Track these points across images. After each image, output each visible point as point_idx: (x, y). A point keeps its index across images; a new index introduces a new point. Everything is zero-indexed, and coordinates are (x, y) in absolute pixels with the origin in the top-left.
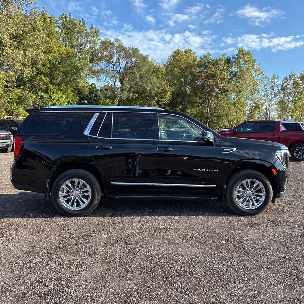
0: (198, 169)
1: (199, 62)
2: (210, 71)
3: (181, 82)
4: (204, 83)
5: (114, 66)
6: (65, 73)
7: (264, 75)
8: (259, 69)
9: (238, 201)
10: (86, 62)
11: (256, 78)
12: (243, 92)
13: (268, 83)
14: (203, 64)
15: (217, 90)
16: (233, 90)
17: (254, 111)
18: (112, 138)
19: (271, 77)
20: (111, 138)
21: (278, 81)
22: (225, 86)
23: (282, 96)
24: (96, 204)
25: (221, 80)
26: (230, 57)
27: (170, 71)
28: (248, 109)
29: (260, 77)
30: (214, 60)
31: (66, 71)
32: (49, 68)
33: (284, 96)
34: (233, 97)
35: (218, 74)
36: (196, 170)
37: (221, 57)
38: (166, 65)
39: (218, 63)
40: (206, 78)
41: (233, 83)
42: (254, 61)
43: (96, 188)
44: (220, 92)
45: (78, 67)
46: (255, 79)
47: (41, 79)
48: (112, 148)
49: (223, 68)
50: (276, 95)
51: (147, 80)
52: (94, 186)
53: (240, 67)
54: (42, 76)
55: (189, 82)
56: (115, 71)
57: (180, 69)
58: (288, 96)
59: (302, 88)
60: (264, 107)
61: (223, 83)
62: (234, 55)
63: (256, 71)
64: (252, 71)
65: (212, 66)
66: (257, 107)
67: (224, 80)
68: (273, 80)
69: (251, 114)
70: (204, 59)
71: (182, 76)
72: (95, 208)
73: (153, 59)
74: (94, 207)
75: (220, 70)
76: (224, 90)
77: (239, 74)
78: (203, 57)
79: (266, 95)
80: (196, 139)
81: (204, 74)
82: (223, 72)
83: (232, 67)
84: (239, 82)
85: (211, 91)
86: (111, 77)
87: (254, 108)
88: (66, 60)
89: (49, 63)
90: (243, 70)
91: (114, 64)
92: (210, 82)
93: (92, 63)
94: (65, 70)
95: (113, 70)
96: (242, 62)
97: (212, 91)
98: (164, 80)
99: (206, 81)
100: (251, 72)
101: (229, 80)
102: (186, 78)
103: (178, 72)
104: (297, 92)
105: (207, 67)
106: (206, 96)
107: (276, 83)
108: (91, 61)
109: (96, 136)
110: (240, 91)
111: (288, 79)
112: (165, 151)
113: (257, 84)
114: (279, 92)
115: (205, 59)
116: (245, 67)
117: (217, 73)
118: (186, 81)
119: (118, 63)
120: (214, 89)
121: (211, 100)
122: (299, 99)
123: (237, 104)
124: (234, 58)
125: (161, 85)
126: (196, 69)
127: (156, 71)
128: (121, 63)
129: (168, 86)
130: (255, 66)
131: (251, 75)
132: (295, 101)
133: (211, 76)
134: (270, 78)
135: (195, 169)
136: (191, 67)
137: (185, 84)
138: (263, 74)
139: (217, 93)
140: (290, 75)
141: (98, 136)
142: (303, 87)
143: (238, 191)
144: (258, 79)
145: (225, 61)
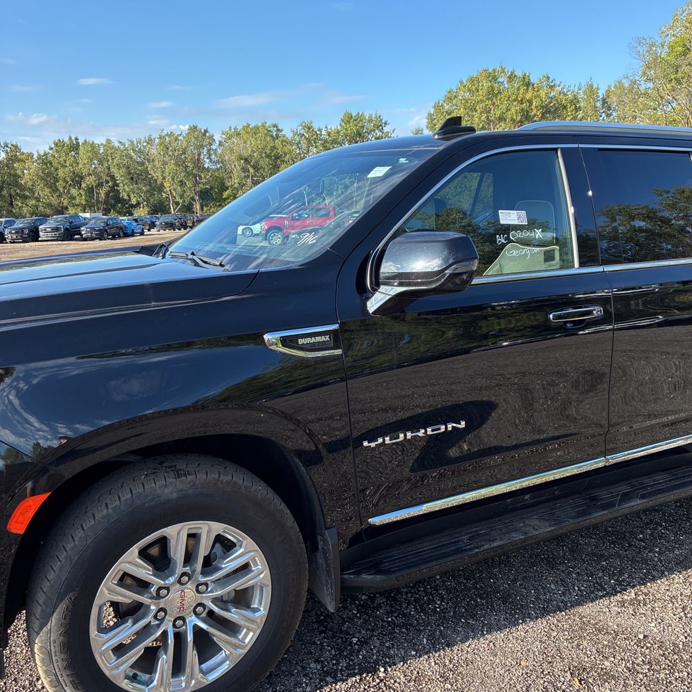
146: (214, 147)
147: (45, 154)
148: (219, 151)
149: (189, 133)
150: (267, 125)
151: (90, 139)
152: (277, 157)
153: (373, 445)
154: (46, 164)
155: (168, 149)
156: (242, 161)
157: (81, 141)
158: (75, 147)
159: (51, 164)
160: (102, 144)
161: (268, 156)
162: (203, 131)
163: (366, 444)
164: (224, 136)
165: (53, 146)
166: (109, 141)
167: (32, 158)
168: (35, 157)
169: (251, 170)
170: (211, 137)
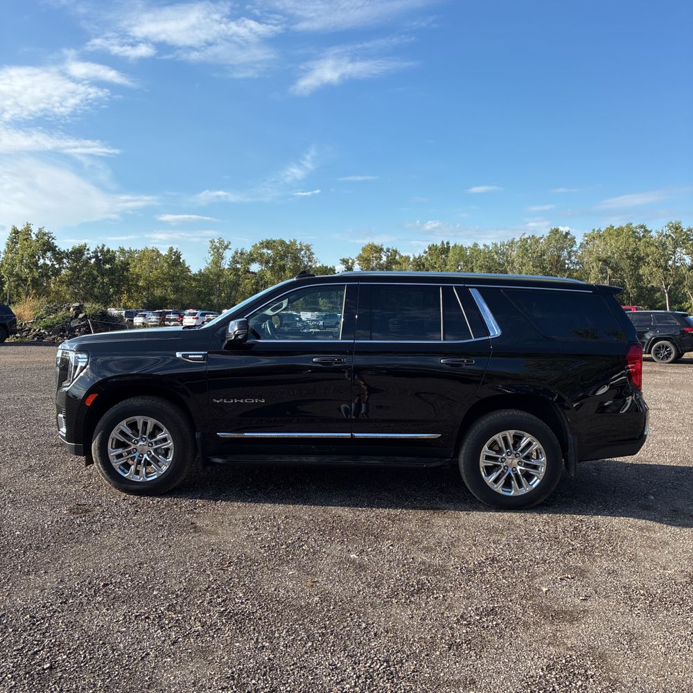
146: (574, 249)
147: (420, 257)
148: (580, 253)
149: (550, 236)
150: (634, 226)
151: (459, 243)
152: (640, 259)
153: (218, 401)
154: (419, 266)
155: (527, 251)
156: (601, 263)
157: (451, 245)
158: (445, 250)
159: (424, 266)
160: (469, 248)
161: (629, 258)
162: (564, 233)
163: (215, 400)
164: (586, 238)
165: (427, 250)
166: (476, 245)
167: (409, 261)
168: (411, 260)
169: (610, 272)
170: (573, 240)
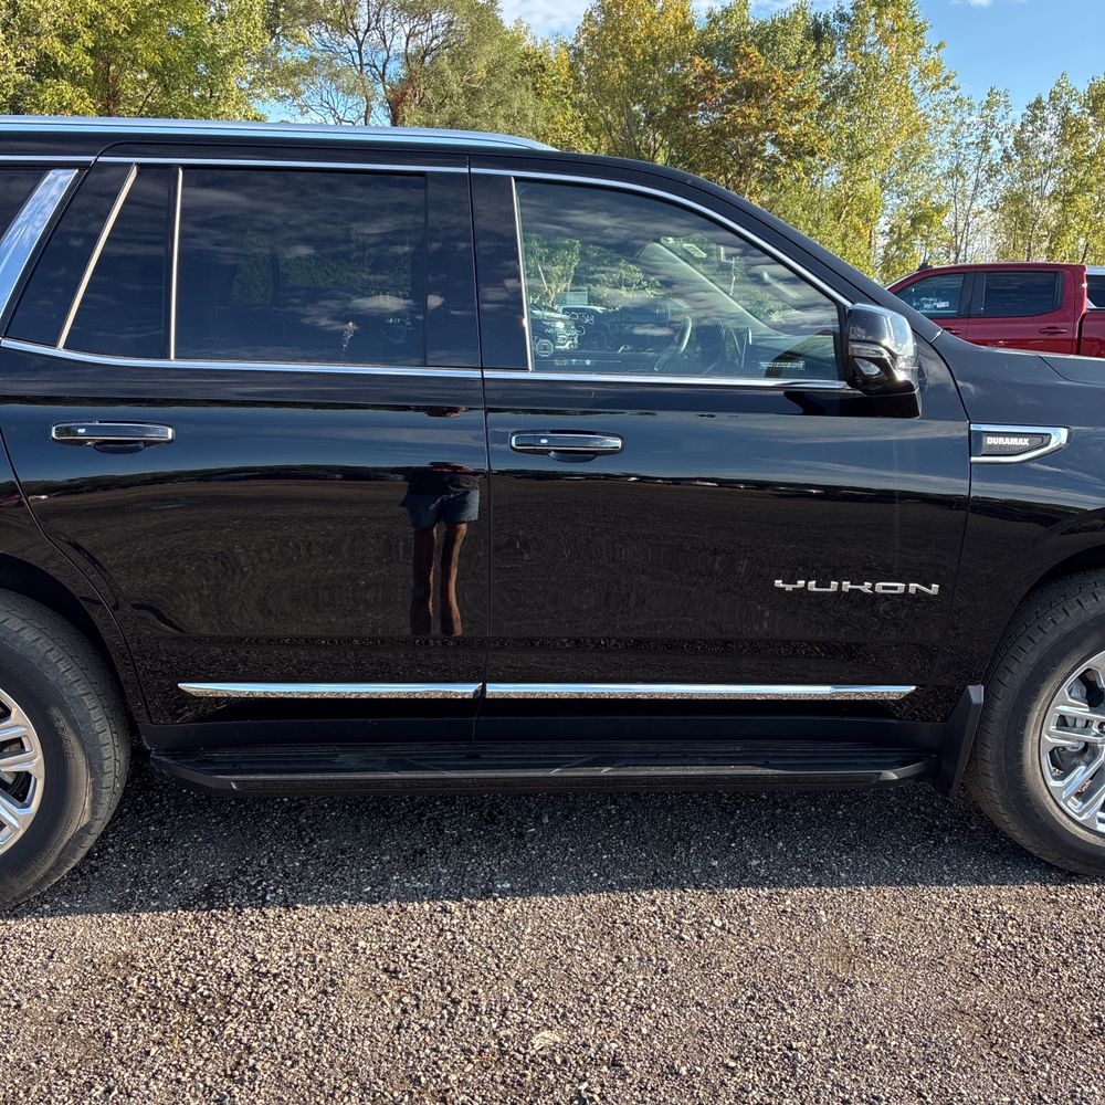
0: (801, 583)
1: (703, 34)
2: (746, 69)
3: (633, 117)
4: (723, 119)
5: (360, 45)
6: (159, 73)
7: (954, 88)
8: (937, 66)
9: (1059, 784)
10: (248, 30)
11: (924, 104)
12: (871, 158)
13: (968, 122)
14: (719, 43)
15: (770, 149)
16: (835, 152)
17: (908, 235)
18: (173, 363)
19: (980, 97)
20: (167, 357)
21: (1007, 113)
22: (805, 135)
23: (1017, 175)
24: (86, 829)
25: (792, 107)
26: (827, 16)
27: (587, 70)
28: (887, 229)
29: (937, 98)
30: (762, 27)
31: (164, 63)
32: (89, 51)
33: (1026, 177)
34: (831, 178)
35: (778, 85)
36: (789, 588)
37: (790, 13)
38: (572, 47)
39: (780, 37)
40: (732, 102)
41: (834, 122)
42: (917, 32)
43: (73, 723)
44: (783, 159)
45: (214, 47)
46: (920, 105)
47: (60, 95)
48: (170, 433)
49: (800, 60)
50: (993, 171)
51: (497, 104)
52: (55, 712)
53: (865, 55)
54: (64, 86)
55: (662, 118)
56: (368, 68)
57: (630, 64)
58: (1039, 174)
59: (1094, 144)
60: (948, 220)
61: (798, 122)
62: (842, 8)
63: (924, 73)
64: (911, 73)
65: (754, 51)
66: (921, 219)
67: (798, 109)
68: (986, 112)
69: (898, 249)
70: (721, 23)
71: (636, 91)
72: (81, 853)
73: (519, 21)
74: (70, 849)
75: (787, 68)
76: (797, 151)
77: (857, 86)
78: (718, 10)
79: (957, 172)
80: (778, 364)
81: (723, 82)
82: (800, 77)
83: (833, 55)
84: (859, 117)
85: (752, 155)
86: (350, 92)
87: (909, 222)
88: (160, 16)
89: (86, 26)
90: (875, 69)
91: (361, 39)
92: (744, 116)
93: (273, 34)
94: (158, 59)
95: (357, 62)
96: (873, 34)
97: (754, 152)
98: (564, 106)
99: (729, 111)
100: (907, 76)
101: (821, 108)
102: (650, 99)
103: (621, 76)
104: (1076, 162)
105: (736, 53)
106: (729, 176)
107: (996, 121)
108: (269, 27)
109: (54, 344)
110: (860, 156)
111: (1044, 108)
112: (567, 455)
113: (927, 126)
114: (1007, 158)
115: (727, 22)
116: (884, 57)
117: (774, 81)
118: (653, 114)
119: (376, 35)
120: (763, 144)
121: (748, 190)
122: (1083, 187)
123: (847, 208)
124: (842, 18)
125: (551, 126)
126: (691, 61)
127: (533, 67)
128: (388, 35)
129: (581, 130)
130: (922, 52)
131: (907, 88)
132: (1066, 194)
133: (751, 91)
134: (975, 101)
135: (778, 583)
136: (671, 57)
137: (647, 123)
138: (951, 85)
139: (774, 161)
140: (1055, 92)
141: (66, 347)
142: (1099, 138)
143: (1063, 722)
144: (931, 105)
145: (807, 28)
